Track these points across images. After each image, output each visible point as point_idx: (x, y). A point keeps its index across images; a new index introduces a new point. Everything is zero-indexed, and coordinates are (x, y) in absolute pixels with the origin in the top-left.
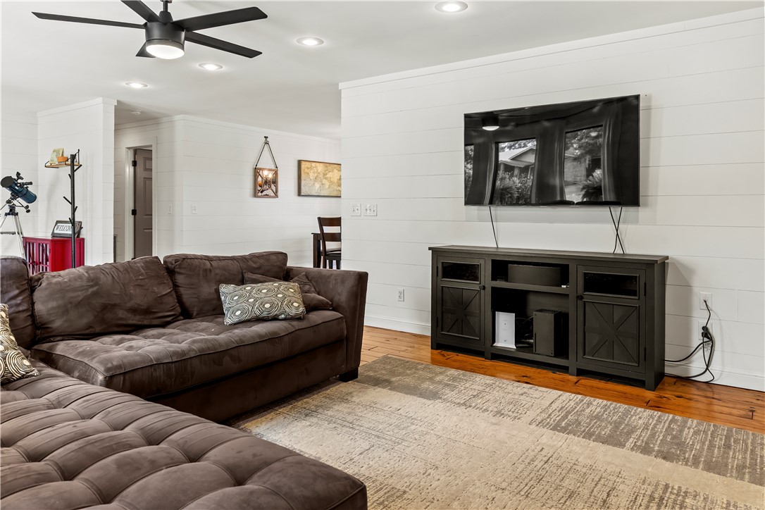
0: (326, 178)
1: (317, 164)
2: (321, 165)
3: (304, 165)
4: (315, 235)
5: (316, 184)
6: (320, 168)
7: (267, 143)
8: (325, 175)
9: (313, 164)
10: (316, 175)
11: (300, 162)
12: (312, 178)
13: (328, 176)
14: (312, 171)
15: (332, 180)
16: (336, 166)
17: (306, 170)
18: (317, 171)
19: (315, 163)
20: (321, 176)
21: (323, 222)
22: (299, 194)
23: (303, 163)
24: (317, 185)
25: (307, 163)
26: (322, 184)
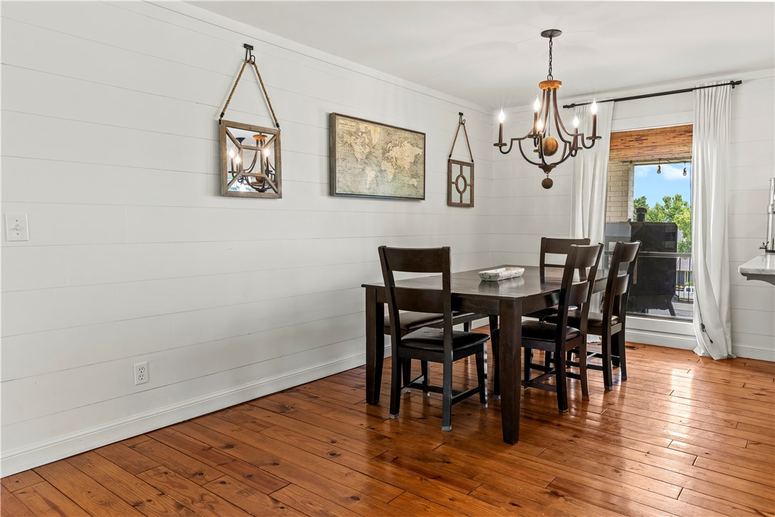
0: (388, 159)
1: (371, 127)
2: (379, 128)
3: (341, 125)
4: (371, 291)
5: (368, 169)
6: (377, 135)
7: (250, 61)
8: (385, 151)
9: (362, 126)
10: (368, 150)
11: (332, 118)
12: (359, 156)
13: (392, 154)
14: (359, 141)
15: (399, 163)
16: (407, 134)
17: (347, 138)
18: (371, 140)
19: (365, 125)
20: (379, 153)
21: (392, 259)
22: (332, 191)
23: (340, 122)
24: (371, 173)
25: (348, 121)
26: (381, 171)
